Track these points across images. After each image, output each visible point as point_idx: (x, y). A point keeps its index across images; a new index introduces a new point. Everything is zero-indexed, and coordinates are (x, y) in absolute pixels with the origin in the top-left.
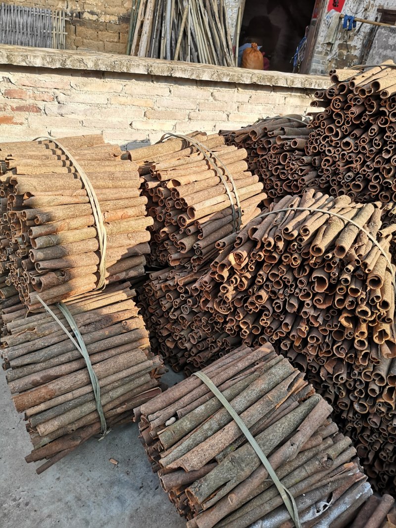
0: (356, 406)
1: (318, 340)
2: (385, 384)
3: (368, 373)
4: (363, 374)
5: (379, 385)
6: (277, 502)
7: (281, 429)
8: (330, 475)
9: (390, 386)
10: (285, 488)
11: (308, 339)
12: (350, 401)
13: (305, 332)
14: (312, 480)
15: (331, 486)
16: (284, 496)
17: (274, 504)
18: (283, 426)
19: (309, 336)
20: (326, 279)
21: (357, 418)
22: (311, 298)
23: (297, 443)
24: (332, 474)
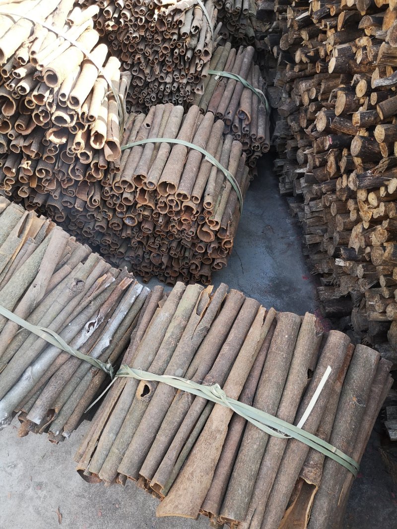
0: (127, 222)
1: (47, 172)
2: (134, 187)
3: (117, 185)
4: (113, 188)
5: (129, 191)
6: (39, 344)
7: (20, 277)
8: (87, 296)
9: (140, 188)
10: (42, 328)
11: (37, 174)
12: (120, 219)
13: (29, 168)
14: (69, 308)
15: (94, 304)
16: (44, 336)
17: (36, 348)
18: (22, 274)
19: (36, 171)
20: (8, 96)
21: (137, 232)
22: (11, 127)
23: (40, 283)
24: (88, 294)
